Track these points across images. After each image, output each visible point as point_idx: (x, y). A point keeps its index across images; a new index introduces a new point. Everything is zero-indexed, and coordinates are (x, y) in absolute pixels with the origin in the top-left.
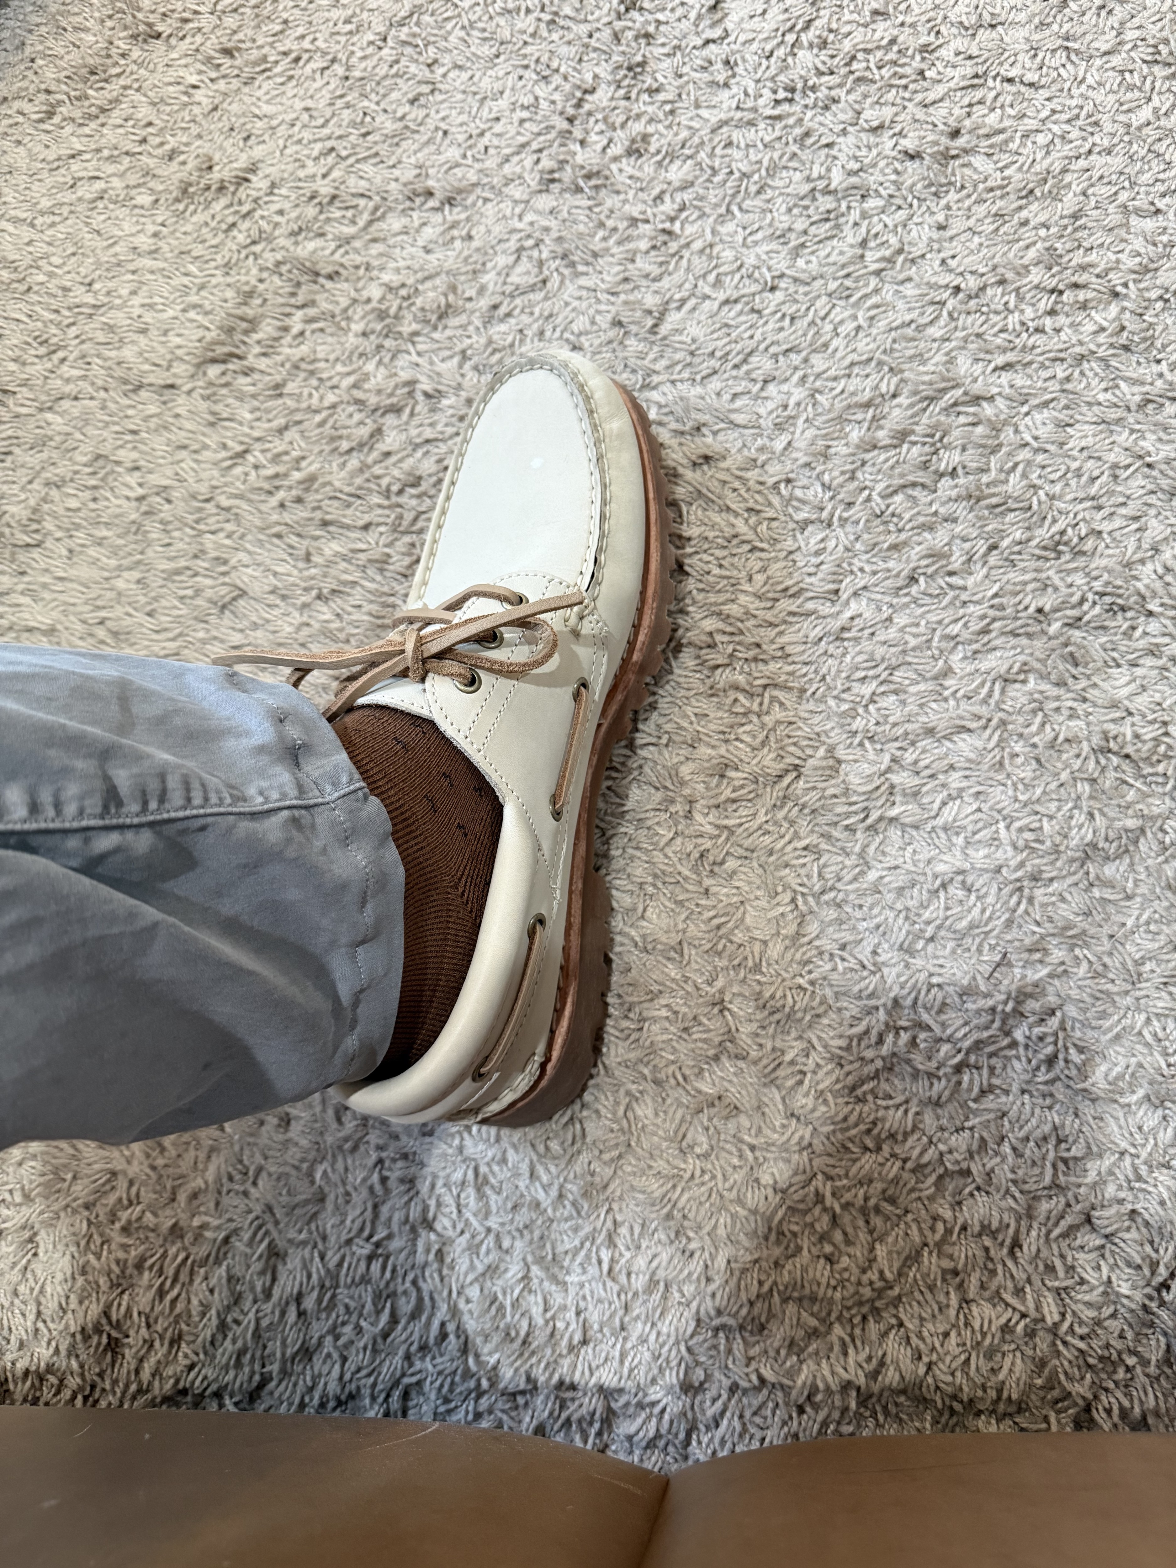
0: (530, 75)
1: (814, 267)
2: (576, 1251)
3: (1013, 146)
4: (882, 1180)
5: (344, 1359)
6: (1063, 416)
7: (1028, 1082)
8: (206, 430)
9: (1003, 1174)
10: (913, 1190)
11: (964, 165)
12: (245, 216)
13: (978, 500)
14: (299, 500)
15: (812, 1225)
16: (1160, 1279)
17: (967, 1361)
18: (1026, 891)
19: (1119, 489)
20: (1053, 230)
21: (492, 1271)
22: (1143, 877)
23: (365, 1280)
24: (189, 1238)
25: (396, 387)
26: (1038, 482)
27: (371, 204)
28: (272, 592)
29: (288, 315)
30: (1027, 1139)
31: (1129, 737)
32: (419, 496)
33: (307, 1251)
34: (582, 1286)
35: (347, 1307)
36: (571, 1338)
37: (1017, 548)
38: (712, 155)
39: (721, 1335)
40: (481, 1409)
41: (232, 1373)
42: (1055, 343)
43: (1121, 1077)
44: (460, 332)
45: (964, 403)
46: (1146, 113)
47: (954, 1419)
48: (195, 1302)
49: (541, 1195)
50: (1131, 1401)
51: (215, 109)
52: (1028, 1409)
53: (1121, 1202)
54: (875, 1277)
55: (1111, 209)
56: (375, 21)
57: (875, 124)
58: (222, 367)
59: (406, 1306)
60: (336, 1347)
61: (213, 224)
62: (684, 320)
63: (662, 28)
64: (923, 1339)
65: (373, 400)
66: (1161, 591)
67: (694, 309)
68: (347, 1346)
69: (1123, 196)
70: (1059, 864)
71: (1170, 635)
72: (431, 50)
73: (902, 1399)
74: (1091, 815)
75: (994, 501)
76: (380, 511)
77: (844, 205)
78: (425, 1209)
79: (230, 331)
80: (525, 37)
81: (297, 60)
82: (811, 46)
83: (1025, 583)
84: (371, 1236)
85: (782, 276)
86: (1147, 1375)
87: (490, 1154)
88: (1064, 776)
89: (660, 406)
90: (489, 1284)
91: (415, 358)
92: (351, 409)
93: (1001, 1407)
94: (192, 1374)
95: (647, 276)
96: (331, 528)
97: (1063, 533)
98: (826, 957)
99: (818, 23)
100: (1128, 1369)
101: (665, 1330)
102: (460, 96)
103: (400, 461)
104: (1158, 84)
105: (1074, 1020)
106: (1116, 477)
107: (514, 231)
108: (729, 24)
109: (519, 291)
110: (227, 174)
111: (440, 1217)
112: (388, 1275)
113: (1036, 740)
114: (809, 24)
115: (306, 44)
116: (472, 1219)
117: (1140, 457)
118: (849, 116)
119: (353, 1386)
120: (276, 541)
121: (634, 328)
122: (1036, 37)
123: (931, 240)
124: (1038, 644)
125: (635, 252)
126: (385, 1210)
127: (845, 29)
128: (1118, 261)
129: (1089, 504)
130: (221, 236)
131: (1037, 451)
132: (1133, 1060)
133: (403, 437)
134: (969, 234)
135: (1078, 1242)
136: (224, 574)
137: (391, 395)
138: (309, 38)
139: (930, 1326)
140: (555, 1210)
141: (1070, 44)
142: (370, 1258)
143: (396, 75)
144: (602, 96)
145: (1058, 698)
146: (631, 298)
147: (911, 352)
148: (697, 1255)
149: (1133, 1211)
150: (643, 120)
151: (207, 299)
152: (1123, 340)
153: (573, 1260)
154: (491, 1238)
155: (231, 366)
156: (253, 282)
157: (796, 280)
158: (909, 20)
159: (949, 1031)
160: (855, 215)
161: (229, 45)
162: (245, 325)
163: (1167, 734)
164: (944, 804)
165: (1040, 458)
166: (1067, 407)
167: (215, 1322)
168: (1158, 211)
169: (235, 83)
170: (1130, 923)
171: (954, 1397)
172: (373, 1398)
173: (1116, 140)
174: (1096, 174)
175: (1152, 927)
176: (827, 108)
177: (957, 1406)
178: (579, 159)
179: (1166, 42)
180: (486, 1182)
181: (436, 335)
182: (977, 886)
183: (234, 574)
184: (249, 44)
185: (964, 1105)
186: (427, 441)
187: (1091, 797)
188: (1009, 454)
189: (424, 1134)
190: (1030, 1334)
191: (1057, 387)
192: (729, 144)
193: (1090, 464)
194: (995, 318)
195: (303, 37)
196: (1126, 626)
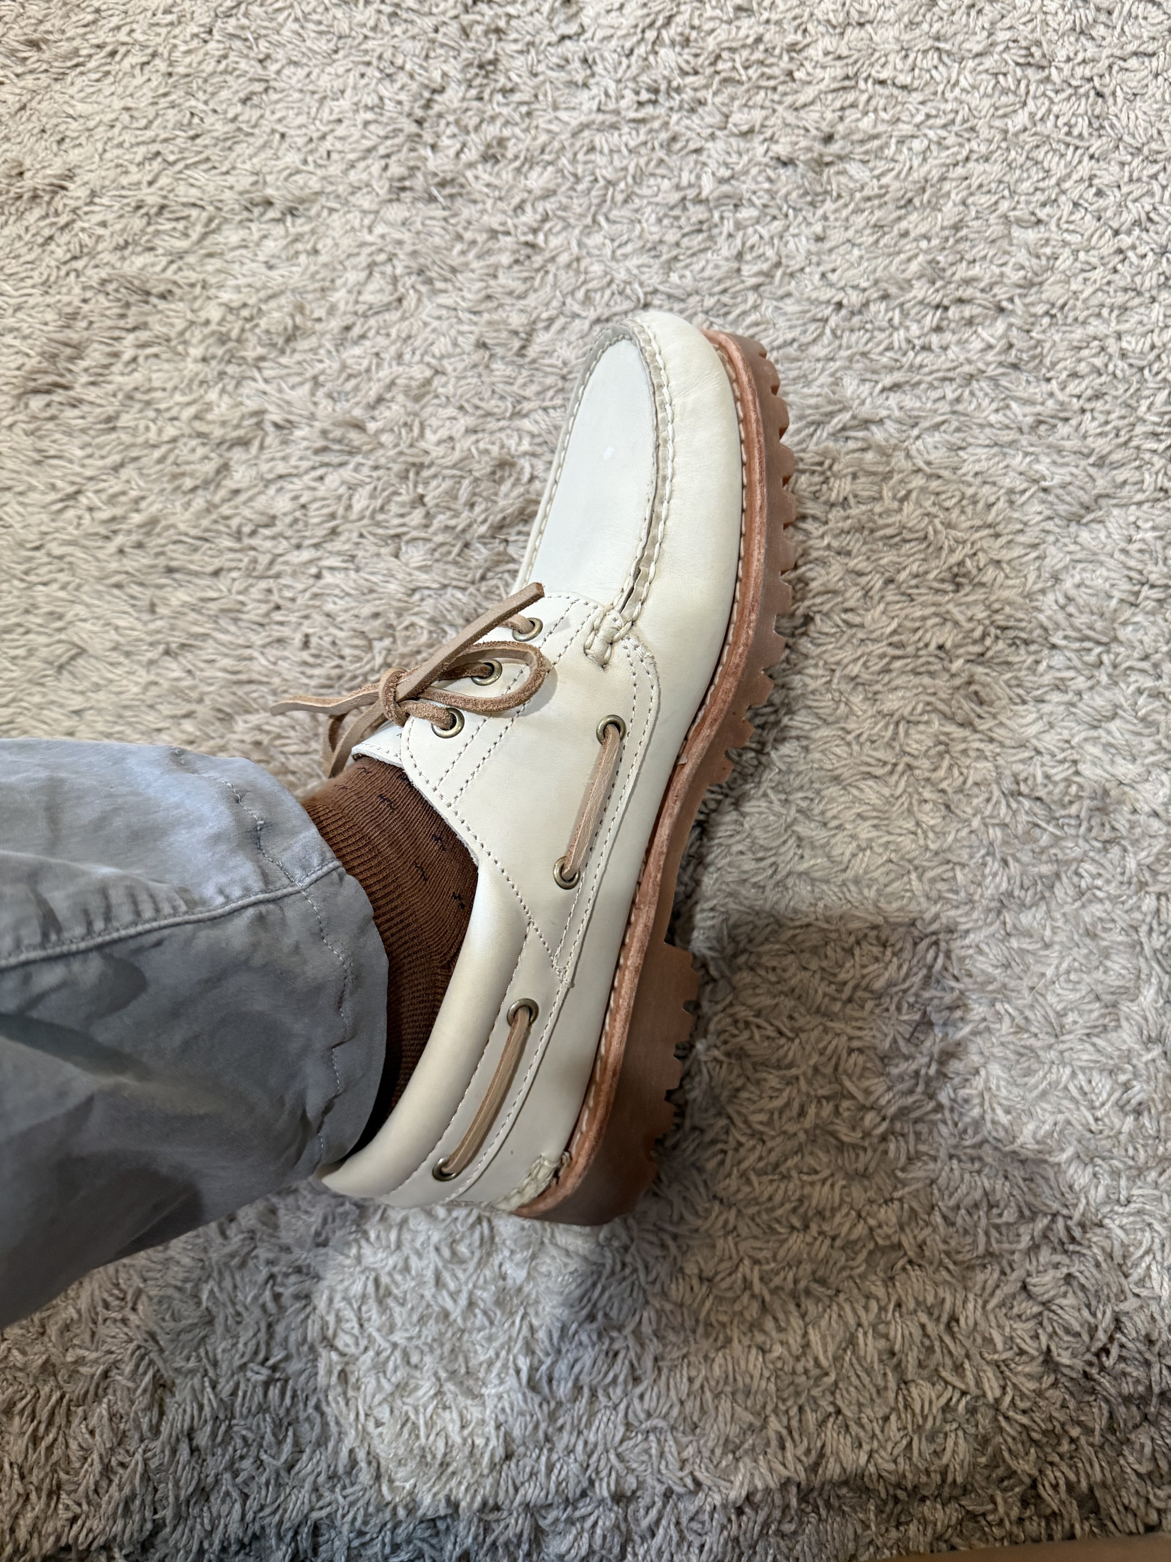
0: (370, 71)
1: (688, 281)
2: (491, 1364)
3: (889, 152)
4: (811, 1260)
5: (246, 1497)
6: (956, 439)
7: (956, 1147)
8: (32, 469)
9: (935, 1246)
10: (843, 1268)
11: (839, 173)
12: (62, 229)
13: (872, 531)
14: (140, 545)
15: (741, 1313)
16: (1100, 1344)
17: (910, 1444)
18: (943, 945)
19: (1016, 515)
20: (935, 242)
21: (402, 1389)
22: (1060, 923)
23: (263, 1409)
24: (62, 1375)
25: (243, 418)
26: (934, 510)
27: (205, 215)
28: (114, 649)
29: (117, 339)
30: (958, 1207)
31: (1040, 779)
32: (273, 538)
33: (196, 1381)
34: (500, 1398)
35: (244, 1439)
36: (492, 1455)
37: (913, 582)
38: (574, 161)
39: (652, 1437)
40: (399, 1540)
41: (120, 1523)
42: (942, 362)
43: (1050, 1134)
44: (310, 356)
45: (852, 428)
46: (1021, 118)
47: (899, 1507)
48: (74, 1446)
49: (449, 1304)
50: (1077, 1474)
51: (23, 108)
52: (974, 1490)
53: (1056, 1266)
54: (811, 1364)
55: (993, 219)
56: (198, 11)
57: (745, 128)
58: (47, 398)
59: (310, 1434)
60: (235, 1485)
61: (27, 237)
62: (553, 341)
63: (514, 23)
64: (862, 1426)
65: (218, 433)
66: (1064, 623)
67: (563, 329)
68: (246, 1483)
69: (1004, 206)
70: (975, 915)
71: (1074, 668)
72: (263, 43)
73: (844, 1491)
74: (1005, 862)
75: (889, 531)
76: (231, 555)
77: (716, 215)
78: (324, 1326)
79: (53, 357)
80: (365, 31)
81: (113, 53)
82: (673, 43)
83: (924, 619)
84: (267, 1359)
85: (655, 291)
86: (1092, 1445)
87: (391, 1262)
88: (976, 823)
89: (533, 436)
90: (399, 1402)
91: (262, 386)
92: (194, 443)
93: (946, 1490)
94: (76, 1528)
95: (510, 293)
96: (177, 576)
97: (961, 564)
98: (741, 1025)
99: (679, 19)
100: (1072, 1440)
101: (592, 1438)
102: (297, 96)
103: (251, 499)
104: (1032, 88)
105: (998, 1078)
106: (1011, 503)
107: (363, 244)
108: (586, 18)
109: (373, 311)
110: (39, 181)
111: (341, 1334)
112: (288, 1401)
113: (944, 785)
114: (669, 20)
115: (122, 36)
116: (375, 1334)
117: (1036, 481)
118: (717, 119)
119: (257, 1527)
120: (116, 592)
121: (499, 351)
122: (906, 37)
123: (809, 253)
124: (941, 682)
125: (497, 267)
126: (280, 1329)
127: (708, 26)
128: (1002, 275)
129: (987, 532)
130: (37, 250)
131: (930, 477)
132: (1061, 1118)
133: (253, 472)
134: (848, 246)
135: (1015, 1311)
136: (60, 630)
137: (238, 426)
138: (125, 30)
139: (869, 1411)
140: (465, 1320)
141: (942, 45)
142: (267, 1385)
143: (225, 72)
144: (453, 96)
145: (964, 740)
146: (495, 317)
147: (795, 373)
148: (621, 1356)
149: (1069, 1275)
150: (499, 123)
151: (25, 322)
152: (1012, 357)
153: (488, 1370)
154: (398, 1353)
155: (56, 398)
156: (77, 302)
157: (670, 296)
158: (774, 17)
159: (872, 1098)
160: (728, 226)
161: (36, 36)
162: (69, 351)
163: (1077, 773)
164: (854, 855)
165: (934, 485)
166: (958, 430)
167: (97, 1467)
168: (1039, 222)
169: (45, 80)
170: (1050, 972)
171: (898, 1486)
172: (280, 1538)
173: (993, 147)
174: (975, 183)
175: (1073, 977)
176: (693, 110)
177: (902, 1495)
178: (431, 165)
179: (1038, 44)
180: (389, 1293)
181: (283, 360)
182: (892, 940)
183: (70, 631)
184: (57, 36)
185: (892, 1174)
186: (281, 477)
187: (1005, 843)
188: (901, 481)
189: (318, 1245)
190: (972, 1411)
191: (947, 408)
192: (592, 149)
193: (987, 489)
194: (880, 336)
195: (118, 28)
196: (1030, 660)
